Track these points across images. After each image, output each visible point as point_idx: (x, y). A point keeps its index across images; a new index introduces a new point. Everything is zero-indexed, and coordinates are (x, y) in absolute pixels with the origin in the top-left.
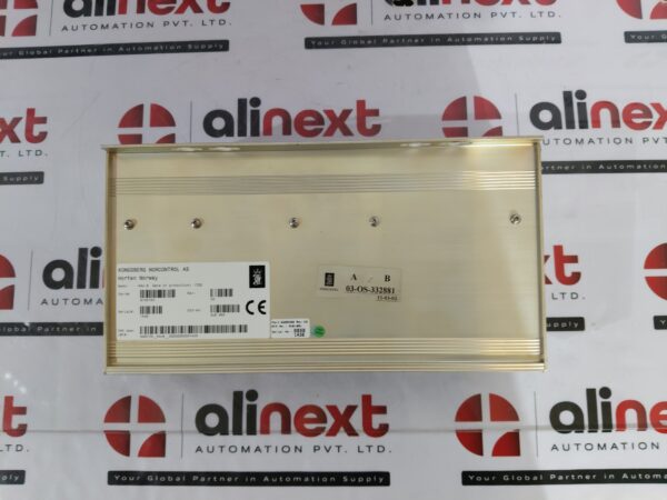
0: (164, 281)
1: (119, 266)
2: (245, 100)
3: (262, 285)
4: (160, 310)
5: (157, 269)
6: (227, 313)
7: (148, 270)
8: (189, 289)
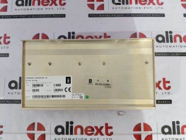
0: (40, 81)
1: (26, 77)
2: (70, 32)
3: (70, 83)
4: (38, 90)
5: (38, 78)
6: (59, 92)
7: (35, 78)
8: (47, 84)
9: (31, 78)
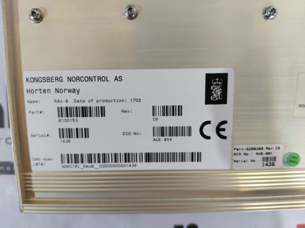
0: (89, 94)
1: (26, 74)
3: (223, 100)
4: (86, 133)
5: (78, 79)
6: (174, 138)
7: (65, 79)
8: (123, 106)
9: (49, 79)
